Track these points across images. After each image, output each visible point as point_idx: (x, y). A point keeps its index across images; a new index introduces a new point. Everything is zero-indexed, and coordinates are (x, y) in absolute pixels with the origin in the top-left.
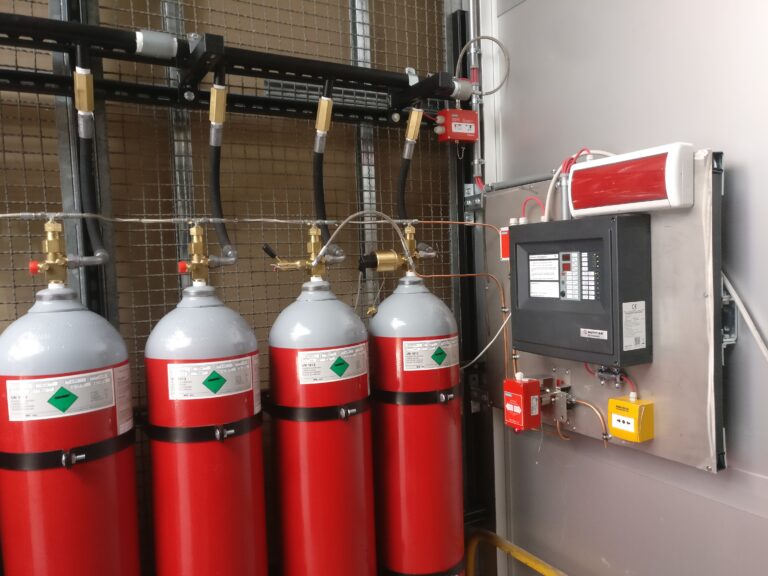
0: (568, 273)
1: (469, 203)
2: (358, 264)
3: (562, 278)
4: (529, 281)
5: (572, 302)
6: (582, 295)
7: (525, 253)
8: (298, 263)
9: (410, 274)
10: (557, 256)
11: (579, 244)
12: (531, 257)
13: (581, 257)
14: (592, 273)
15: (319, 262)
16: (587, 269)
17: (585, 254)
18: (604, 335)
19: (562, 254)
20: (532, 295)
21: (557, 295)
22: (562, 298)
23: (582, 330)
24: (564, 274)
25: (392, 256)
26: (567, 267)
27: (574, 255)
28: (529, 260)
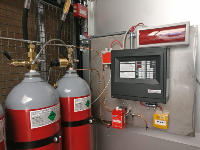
0: (140, 69)
1: (83, 42)
2: (50, 64)
3: (137, 71)
4: (120, 72)
5: (141, 80)
6: (146, 77)
7: (118, 61)
8: (24, 62)
9: (71, 69)
10: (134, 62)
11: (146, 58)
12: (121, 63)
13: (146, 63)
14: (152, 69)
15: (36, 63)
16: (149, 67)
17: (148, 62)
18: (159, 92)
19: (136, 61)
20: (121, 77)
21: (134, 77)
22: (136, 78)
23: (149, 90)
24: (137, 69)
25: (65, 60)
26: (140, 67)
27: (143, 62)
28: (120, 64)
